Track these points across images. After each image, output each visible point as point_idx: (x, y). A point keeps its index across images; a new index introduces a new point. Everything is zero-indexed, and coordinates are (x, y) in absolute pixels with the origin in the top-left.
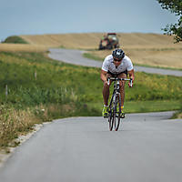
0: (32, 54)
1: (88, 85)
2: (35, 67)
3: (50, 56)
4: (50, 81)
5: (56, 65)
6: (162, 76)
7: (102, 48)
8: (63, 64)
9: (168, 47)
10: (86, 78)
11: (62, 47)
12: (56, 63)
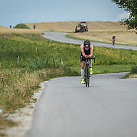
0: (33, 35)
1: (70, 55)
2: (35, 43)
3: (44, 36)
4: (46, 53)
5: (49, 42)
6: (116, 49)
7: (77, 31)
8: (53, 42)
9: (119, 30)
10: (68, 51)
11: (52, 31)
12: (48, 41)
